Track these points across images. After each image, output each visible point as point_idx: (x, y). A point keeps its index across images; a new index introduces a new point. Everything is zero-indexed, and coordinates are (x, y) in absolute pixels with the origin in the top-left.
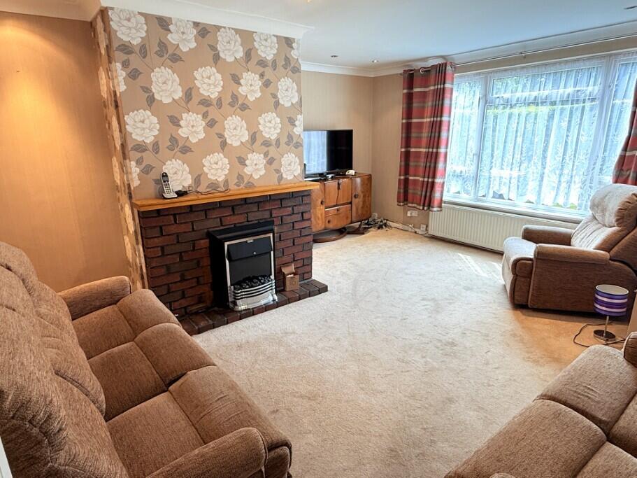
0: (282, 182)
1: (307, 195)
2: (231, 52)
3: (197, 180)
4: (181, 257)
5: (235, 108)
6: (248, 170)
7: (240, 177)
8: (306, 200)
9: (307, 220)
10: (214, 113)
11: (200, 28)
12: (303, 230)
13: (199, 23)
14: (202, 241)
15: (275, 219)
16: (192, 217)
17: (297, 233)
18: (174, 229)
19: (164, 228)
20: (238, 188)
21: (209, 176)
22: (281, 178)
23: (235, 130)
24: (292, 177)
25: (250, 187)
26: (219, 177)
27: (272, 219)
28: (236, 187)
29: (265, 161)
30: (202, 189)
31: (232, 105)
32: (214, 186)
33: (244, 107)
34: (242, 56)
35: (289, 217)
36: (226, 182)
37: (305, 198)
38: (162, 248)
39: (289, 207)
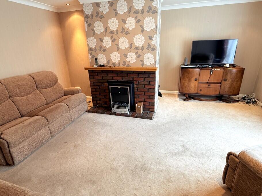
0: (144, 66)
1: (153, 74)
2: (123, 10)
3: (108, 62)
4: (99, 87)
5: (123, 34)
6: (128, 60)
7: (125, 62)
8: (151, 76)
9: (152, 85)
10: (115, 36)
11: (110, 3)
12: (149, 89)
13: (110, 1)
14: (106, 84)
15: (135, 81)
16: (102, 75)
17: (146, 90)
18: (97, 77)
19: (94, 76)
20: (124, 66)
21: (113, 61)
22: (143, 64)
23: (123, 43)
24: (149, 64)
25: (129, 67)
26: (116, 61)
27: (133, 81)
28: (123, 66)
29: (136, 56)
30: (110, 65)
31: (122, 32)
32: (114, 64)
33: (127, 33)
34: (127, 11)
35: (142, 82)
36: (119, 64)
37: (151, 75)
38: (94, 83)
39: (143, 77)
